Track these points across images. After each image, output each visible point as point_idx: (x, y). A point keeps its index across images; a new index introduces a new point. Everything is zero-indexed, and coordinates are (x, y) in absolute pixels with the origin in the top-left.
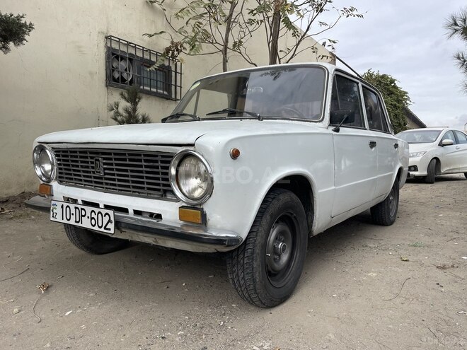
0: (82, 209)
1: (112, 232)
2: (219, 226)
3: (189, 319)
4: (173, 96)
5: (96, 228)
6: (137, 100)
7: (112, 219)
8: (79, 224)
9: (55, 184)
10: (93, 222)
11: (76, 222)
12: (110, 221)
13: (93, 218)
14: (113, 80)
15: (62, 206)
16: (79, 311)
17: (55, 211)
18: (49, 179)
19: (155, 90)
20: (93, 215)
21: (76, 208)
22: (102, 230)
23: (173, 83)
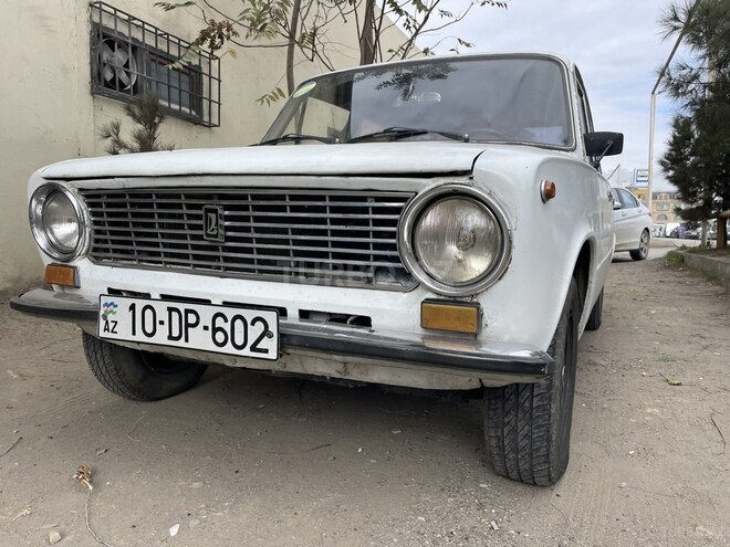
0: (187, 311)
1: (273, 354)
2: (506, 338)
3: (428, 521)
4: (206, 119)
5: (229, 348)
6: (156, 121)
7: (273, 328)
8: (182, 343)
9: (83, 265)
10: (220, 337)
11: (170, 337)
12: (266, 333)
13: (221, 329)
14: (104, 84)
15: (132, 307)
16: (194, 523)
17: (110, 317)
18: (69, 254)
19: (177, 107)
20: (220, 322)
21: (170, 310)
22: (246, 352)
23: (205, 95)
